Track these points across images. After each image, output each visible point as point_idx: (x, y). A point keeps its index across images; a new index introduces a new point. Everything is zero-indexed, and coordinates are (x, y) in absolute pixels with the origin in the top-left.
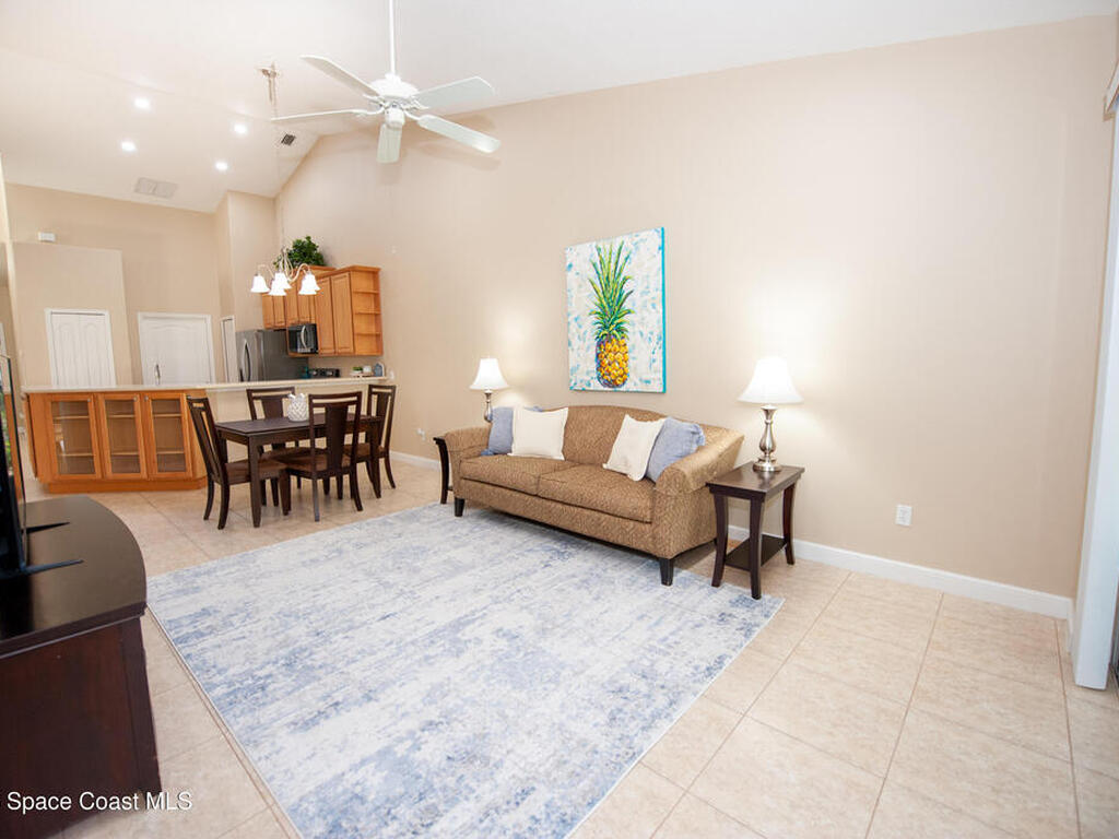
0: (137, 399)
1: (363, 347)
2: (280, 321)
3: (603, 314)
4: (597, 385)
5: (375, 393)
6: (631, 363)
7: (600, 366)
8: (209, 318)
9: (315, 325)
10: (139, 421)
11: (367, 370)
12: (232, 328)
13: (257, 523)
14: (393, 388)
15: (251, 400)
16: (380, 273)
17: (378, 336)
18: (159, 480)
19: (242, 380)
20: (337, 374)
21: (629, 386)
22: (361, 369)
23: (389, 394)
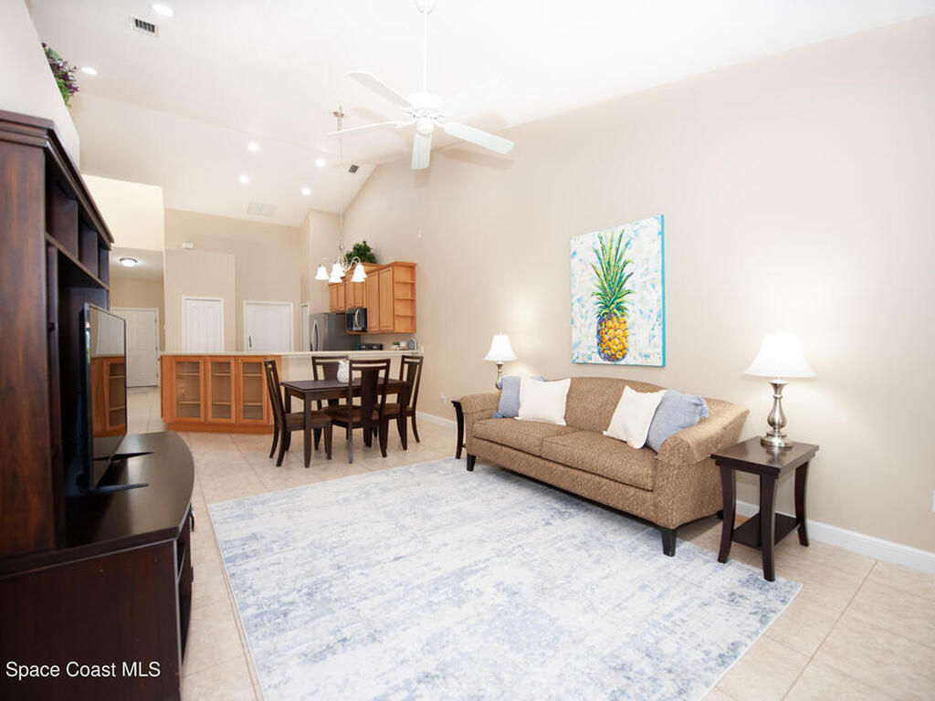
0: (232, 361)
1: (401, 327)
2: (341, 307)
3: (604, 294)
4: (597, 359)
5: (406, 363)
6: (631, 339)
7: (601, 341)
8: (292, 304)
9: (366, 309)
10: (233, 378)
11: (403, 344)
12: (308, 312)
13: (307, 465)
14: (421, 358)
15: (315, 365)
16: (417, 268)
17: (413, 318)
18: (244, 426)
19: (312, 350)
20: (381, 348)
21: (629, 360)
22: (398, 344)
23: (418, 363)
